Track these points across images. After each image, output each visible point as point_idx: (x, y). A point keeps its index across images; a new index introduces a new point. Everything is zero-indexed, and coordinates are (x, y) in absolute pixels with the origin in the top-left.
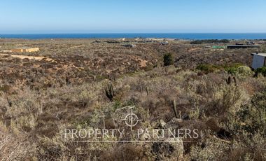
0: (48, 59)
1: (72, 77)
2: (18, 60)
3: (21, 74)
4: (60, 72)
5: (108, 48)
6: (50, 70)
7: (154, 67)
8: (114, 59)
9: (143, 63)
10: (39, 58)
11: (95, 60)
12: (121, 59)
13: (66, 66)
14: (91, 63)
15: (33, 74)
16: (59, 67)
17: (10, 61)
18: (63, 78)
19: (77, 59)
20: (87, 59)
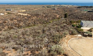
0: (29, 15)
1: (36, 21)
2: (20, 15)
3: (22, 20)
4: (32, 20)
5: (47, 10)
6: (30, 19)
7: (61, 18)
8: (48, 15)
9: (58, 16)
10: (26, 15)
11: (43, 15)
12: (50, 15)
13: (34, 18)
14: (41, 17)
15: (25, 20)
16: (32, 18)
17: (18, 16)
18: (33, 21)
19: (37, 15)
20: (40, 15)
